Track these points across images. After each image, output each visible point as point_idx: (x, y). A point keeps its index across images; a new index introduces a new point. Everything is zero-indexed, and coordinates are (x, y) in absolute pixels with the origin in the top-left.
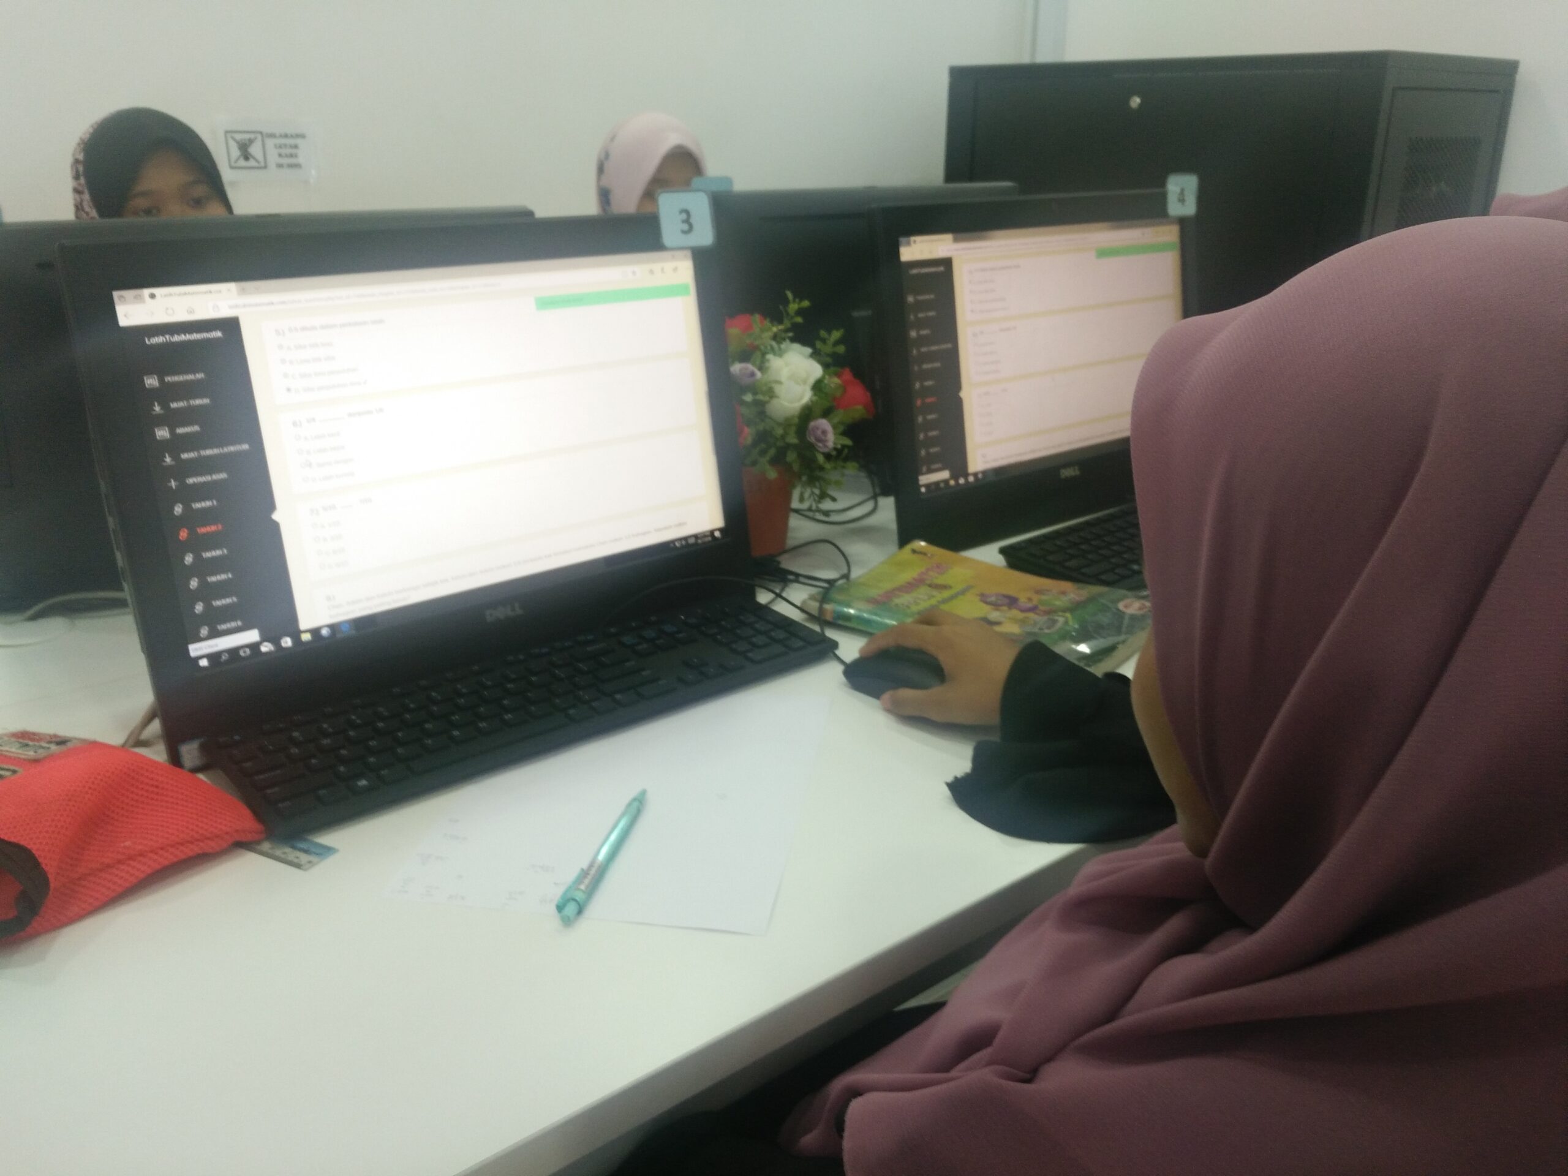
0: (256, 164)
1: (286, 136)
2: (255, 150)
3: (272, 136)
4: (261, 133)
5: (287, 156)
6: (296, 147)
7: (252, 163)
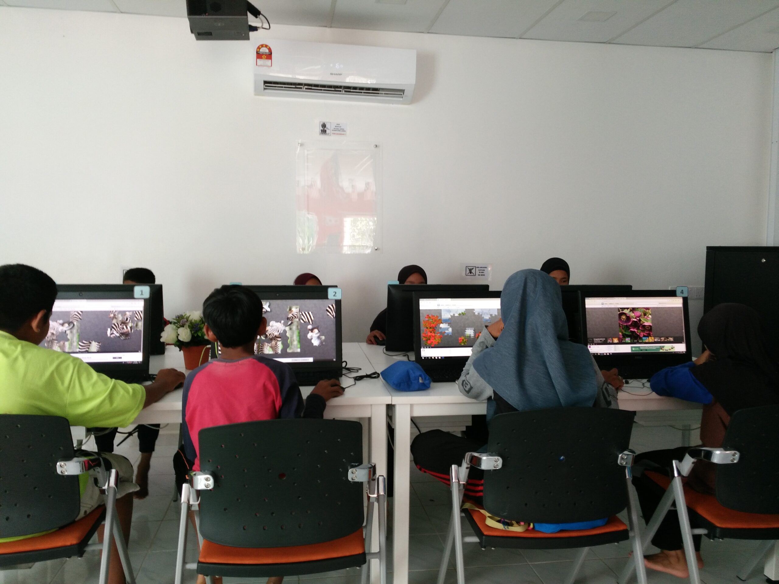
0: (473, 275)
1: (482, 267)
2: (473, 271)
3: (478, 267)
4: (475, 267)
5: (481, 272)
6: (484, 270)
7: (472, 274)
